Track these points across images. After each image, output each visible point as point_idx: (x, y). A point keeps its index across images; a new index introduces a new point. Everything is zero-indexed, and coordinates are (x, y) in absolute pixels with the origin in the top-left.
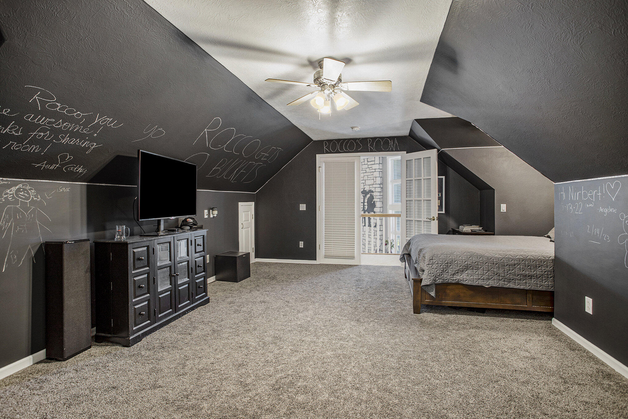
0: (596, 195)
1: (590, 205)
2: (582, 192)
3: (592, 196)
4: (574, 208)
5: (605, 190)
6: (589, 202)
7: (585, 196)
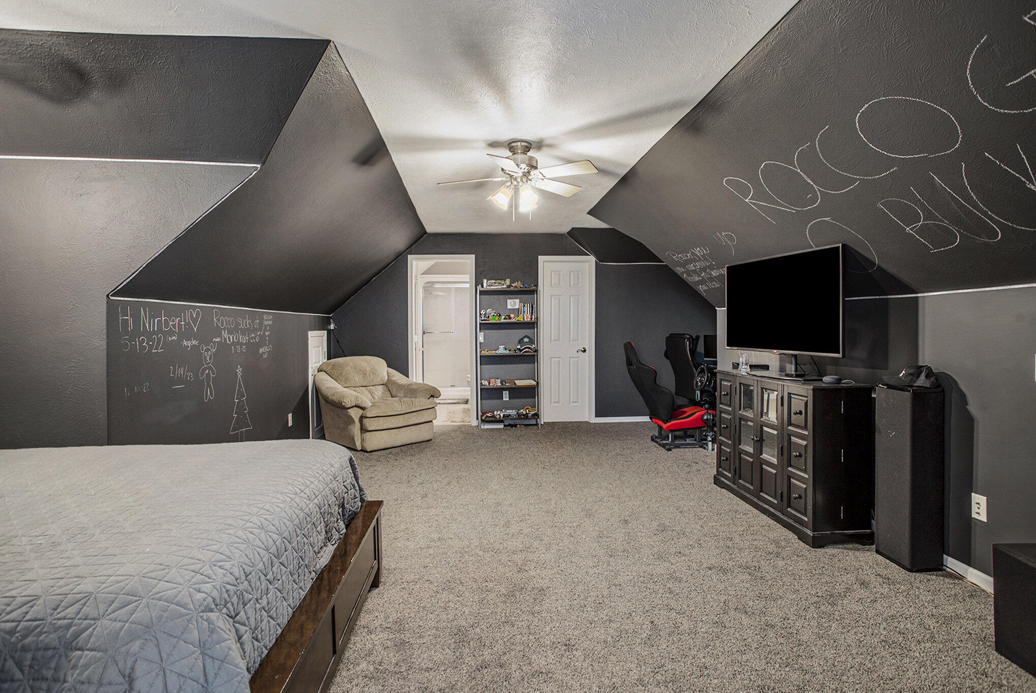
0: (180, 325)
1: (173, 338)
2: (162, 319)
3: (174, 326)
4: (151, 343)
5: (189, 320)
6: (171, 333)
7: (167, 325)
